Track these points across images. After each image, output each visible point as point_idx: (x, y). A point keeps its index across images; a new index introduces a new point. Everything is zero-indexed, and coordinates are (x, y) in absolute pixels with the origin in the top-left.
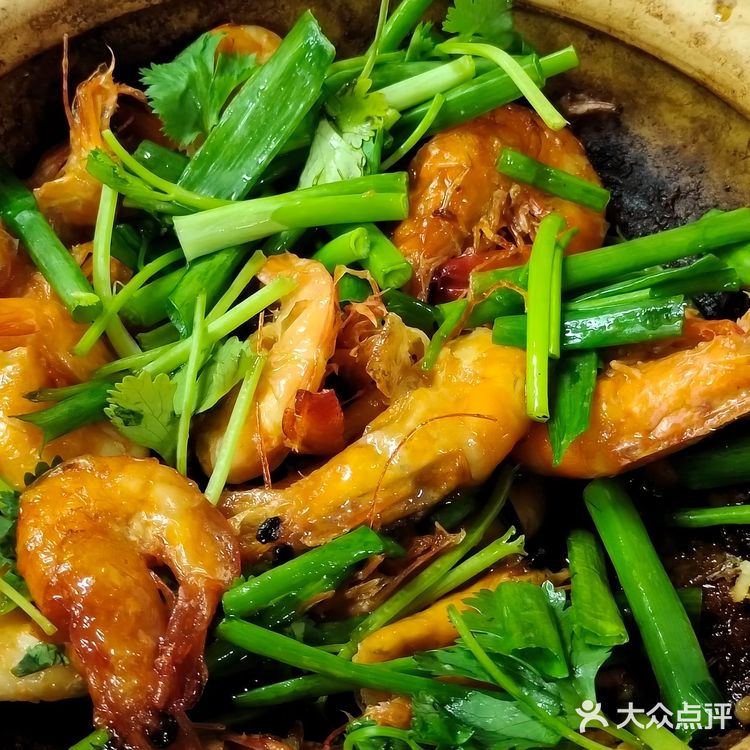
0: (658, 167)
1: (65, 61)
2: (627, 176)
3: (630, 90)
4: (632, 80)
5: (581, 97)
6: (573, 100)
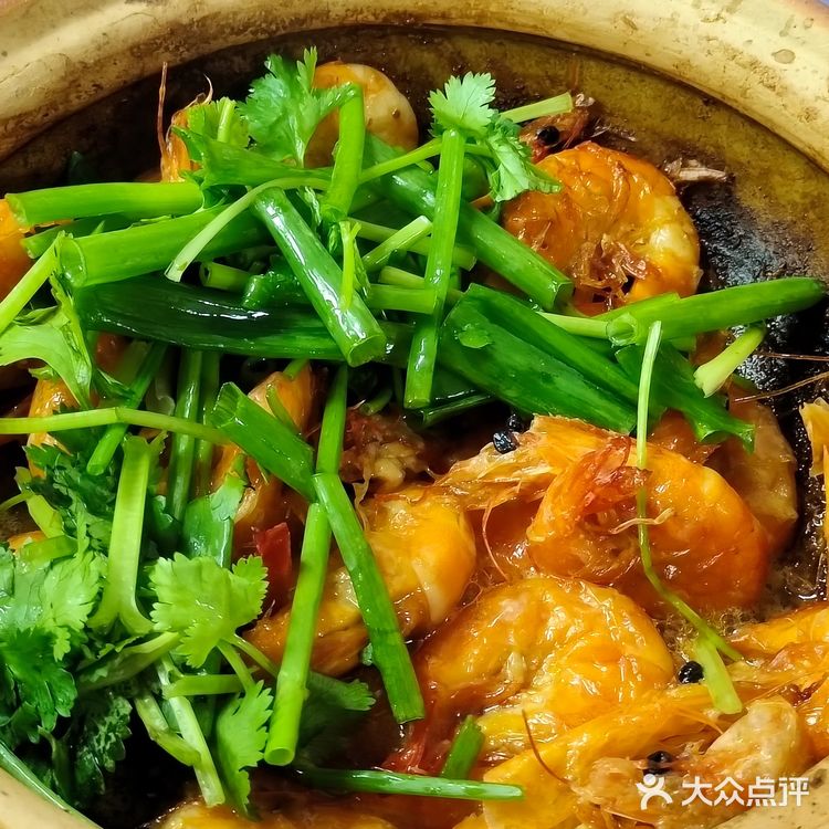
0: (766, 241)
1: (162, 89)
2: (735, 248)
3: (743, 159)
4: (746, 150)
5: (693, 162)
6: (685, 165)
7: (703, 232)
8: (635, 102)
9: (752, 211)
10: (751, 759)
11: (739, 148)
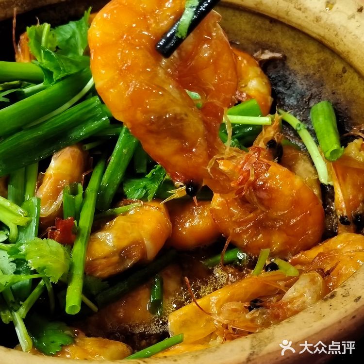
0: (302, 84)
1: (15, 21)
2: (288, 89)
3: (289, 47)
4: (290, 43)
5: (266, 51)
6: (263, 53)
7: (273, 83)
8: (239, 26)
9: (295, 71)
10: (301, 300)
11: (287, 42)
